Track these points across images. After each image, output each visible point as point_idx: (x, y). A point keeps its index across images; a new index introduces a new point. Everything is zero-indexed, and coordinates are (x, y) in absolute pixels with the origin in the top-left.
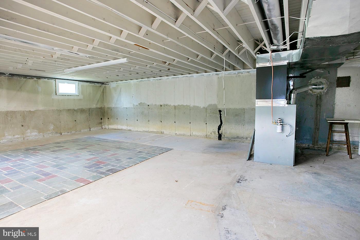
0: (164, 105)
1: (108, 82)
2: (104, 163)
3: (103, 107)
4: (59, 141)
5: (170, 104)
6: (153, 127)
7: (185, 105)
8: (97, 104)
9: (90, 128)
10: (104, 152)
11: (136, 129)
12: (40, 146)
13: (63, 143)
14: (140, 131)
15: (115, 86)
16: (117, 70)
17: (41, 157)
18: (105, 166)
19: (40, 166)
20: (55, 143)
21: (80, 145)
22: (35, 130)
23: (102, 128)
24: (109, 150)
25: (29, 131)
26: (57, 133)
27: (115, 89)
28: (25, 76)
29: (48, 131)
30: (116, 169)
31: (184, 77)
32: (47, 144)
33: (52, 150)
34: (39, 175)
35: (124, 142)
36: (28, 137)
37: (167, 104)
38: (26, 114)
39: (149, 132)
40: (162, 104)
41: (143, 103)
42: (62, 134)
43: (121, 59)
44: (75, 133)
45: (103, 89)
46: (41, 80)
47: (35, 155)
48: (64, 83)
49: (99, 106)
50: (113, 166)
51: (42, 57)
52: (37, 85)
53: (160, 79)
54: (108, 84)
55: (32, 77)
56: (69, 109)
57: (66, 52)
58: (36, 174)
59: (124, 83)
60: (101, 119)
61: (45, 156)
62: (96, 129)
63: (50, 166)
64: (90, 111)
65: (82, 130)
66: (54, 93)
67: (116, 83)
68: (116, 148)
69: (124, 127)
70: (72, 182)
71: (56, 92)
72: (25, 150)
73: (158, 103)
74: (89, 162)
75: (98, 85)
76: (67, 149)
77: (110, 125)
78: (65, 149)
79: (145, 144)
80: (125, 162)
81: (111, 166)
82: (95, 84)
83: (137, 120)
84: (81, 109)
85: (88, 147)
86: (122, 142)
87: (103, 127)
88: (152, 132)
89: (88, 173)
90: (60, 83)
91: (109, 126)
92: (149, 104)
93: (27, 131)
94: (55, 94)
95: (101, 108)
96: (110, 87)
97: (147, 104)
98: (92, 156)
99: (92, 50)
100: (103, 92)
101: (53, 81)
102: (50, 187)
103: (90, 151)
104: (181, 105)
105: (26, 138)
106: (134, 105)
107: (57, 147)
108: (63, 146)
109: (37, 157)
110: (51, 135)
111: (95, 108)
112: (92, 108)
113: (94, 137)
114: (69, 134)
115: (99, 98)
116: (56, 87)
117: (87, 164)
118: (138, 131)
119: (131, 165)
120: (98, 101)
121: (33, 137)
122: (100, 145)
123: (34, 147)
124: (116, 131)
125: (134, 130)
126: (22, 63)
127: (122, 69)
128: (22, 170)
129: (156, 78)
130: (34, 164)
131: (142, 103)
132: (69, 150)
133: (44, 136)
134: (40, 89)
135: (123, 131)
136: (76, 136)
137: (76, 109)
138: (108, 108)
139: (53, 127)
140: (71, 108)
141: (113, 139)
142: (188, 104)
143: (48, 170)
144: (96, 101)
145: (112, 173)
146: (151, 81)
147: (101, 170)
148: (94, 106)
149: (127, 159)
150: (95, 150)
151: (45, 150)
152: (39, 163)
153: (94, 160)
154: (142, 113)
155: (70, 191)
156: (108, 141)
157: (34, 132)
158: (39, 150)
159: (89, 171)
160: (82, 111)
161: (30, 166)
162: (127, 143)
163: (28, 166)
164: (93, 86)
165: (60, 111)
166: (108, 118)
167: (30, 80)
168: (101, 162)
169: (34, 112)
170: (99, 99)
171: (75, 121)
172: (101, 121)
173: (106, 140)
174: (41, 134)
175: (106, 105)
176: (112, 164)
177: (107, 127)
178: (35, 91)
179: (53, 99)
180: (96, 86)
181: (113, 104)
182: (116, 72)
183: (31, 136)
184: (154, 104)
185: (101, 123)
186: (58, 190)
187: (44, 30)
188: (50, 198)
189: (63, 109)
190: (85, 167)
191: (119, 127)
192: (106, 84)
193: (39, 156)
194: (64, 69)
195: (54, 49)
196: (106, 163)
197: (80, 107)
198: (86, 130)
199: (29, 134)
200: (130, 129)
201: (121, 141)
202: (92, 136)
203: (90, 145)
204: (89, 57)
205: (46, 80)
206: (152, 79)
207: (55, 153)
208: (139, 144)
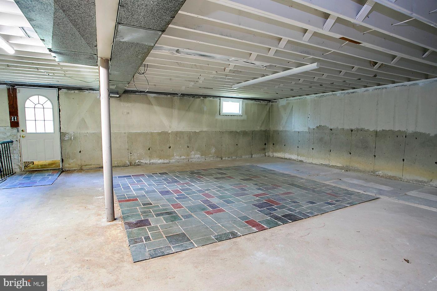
0: (358, 130)
1: (275, 99)
2: (277, 204)
3: (268, 129)
4: (220, 166)
5: (367, 129)
6: (337, 160)
7: (397, 130)
8: (261, 126)
9: (252, 155)
10: (274, 188)
11: (310, 160)
12: (203, 170)
13: (226, 170)
14: (316, 164)
15: (285, 104)
16: (293, 83)
17: (205, 183)
18: (280, 209)
19: (205, 194)
20: (217, 169)
21: (243, 174)
22: (198, 152)
23: (265, 156)
24: (280, 186)
25: (193, 153)
26: (217, 157)
27: (285, 107)
28: (194, 96)
29: (209, 154)
30: (295, 215)
31: (397, 86)
32: (209, 169)
33: (215, 176)
34: (205, 205)
35: (296, 176)
36: (192, 158)
37: (362, 129)
38: (191, 134)
39: (330, 167)
40: (353, 128)
41: (323, 126)
42: (223, 159)
43: (308, 64)
44: (236, 159)
45: (269, 107)
46: (207, 99)
47: (200, 180)
48: (228, 101)
49: (263, 129)
50: (289, 210)
51: (214, 72)
52: (203, 104)
53: (353, 92)
54: (276, 102)
55: (199, 96)
56: (231, 130)
57: (241, 62)
58: (203, 203)
59: (298, 99)
60: (265, 144)
61: (209, 183)
62: (258, 156)
63: (216, 197)
64: (253, 134)
65: (243, 156)
66: (218, 113)
67: (287, 100)
68: (288, 184)
69: (294, 157)
70: (242, 223)
71: (220, 111)
72: (190, 173)
73: (347, 127)
74: (258, 198)
75: (263, 103)
76: (230, 177)
77: (276, 152)
78: (228, 177)
79: (328, 184)
80: (305, 207)
81: (288, 210)
82: (260, 102)
83: (313, 149)
84: (244, 131)
85: (253, 178)
86: (294, 176)
87: (266, 154)
88: (333, 167)
89: (260, 215)
90: (224, 101)
91: (274, 153)
92: (332, 127)
93: (191, 153)
94: (219, 115)
95: (265, 131)
96: (278, 105)
97: (329, 127)
98: (260, 192)
99: (273, 56)
100: (269, 112)
101: (218, 99)
102: (219, 224)
103: (256, 184)
104: (389, 130)
105: (190, 160)
106: (309, 128)
107: (219, 173)
108: (226, 174)
109: (202, 183)
110: (212, 159)
111: (259, 131)
112: (255, 131)
113: (258, 165)
114: (229, 159)
115: (265, 118)
116: (220, 106)
117: (256, 200)
118: (313, 163)
119: (316, 213)
120: (263, 122)
121: (196, 159)
122: (267, 177)
123: (198, 171)
124: (283, 160)
125: (308, 161)
126: (194, 81)
127: (302, 80)
128: (190, 196)
129: (346, 91)
130: (200, 191)
131: (321, 126)
132: (232, 180)
133: (205, 159)
134: (205, 109)
135: (292, 161)
136: (238, 163)
137: (238, 131)
138: (274, 131)
139: (214, 151)
140: (234, 130)
141: (281, 171)
142: (403, 129)
143: (215, 201)
144: (261, 122)
145: (291, 221)
146: (338, 95)
147: (275, 213)
148: (258, 128)
149: (307, 202)
150: (262, 183)
151: (208, 176)
152: (204, 190)
153: (264, 197)
154: (321, 140)
155: (242, 235)
156: (275, 174)
157: (197, 154)
158: (203, 175)
159: (260, 212)
160: (245, 133)
161: (196, 193)
162: (302, 179)
163: (195, 193)
164: (258, 104)
165: (222, 133)
166: (273, 144)
167: (197, 99)
168: (273, 202)
169: (198, 133)
170: (264, 120)
171: (237, 145)
172: (264, 147)
173: (273, 172)
174: (203, 156)
175: (272, 128)
176: (288, 207)
177: (271, 154)
178: (200, 111)
179: (216, 120)
180: (262, 104)
181: (281, 127)
182: (292, 84)
183: (194, 158)
184: (340, 127)
185: (264, 149)
186: (228, 232)
187: (227, 36)
188: (220, 239)
189: (225, 130)
190: (254, 205)
191: (287, 156)
192: (274, 102)
193: (203, 181)
194: (232, 85)
195: (230, 60)
196: (280, 204)
197: (243, 129)
198: (247, 157)
199: (193, 156)
200: (301, 160)
201: (292, 174)
202: (256, 165)
203: (255, 175)
204: (265, 66)
205: (211, 98)
206: (339, 93)
207: (218, 181)
208: (318, 182)
